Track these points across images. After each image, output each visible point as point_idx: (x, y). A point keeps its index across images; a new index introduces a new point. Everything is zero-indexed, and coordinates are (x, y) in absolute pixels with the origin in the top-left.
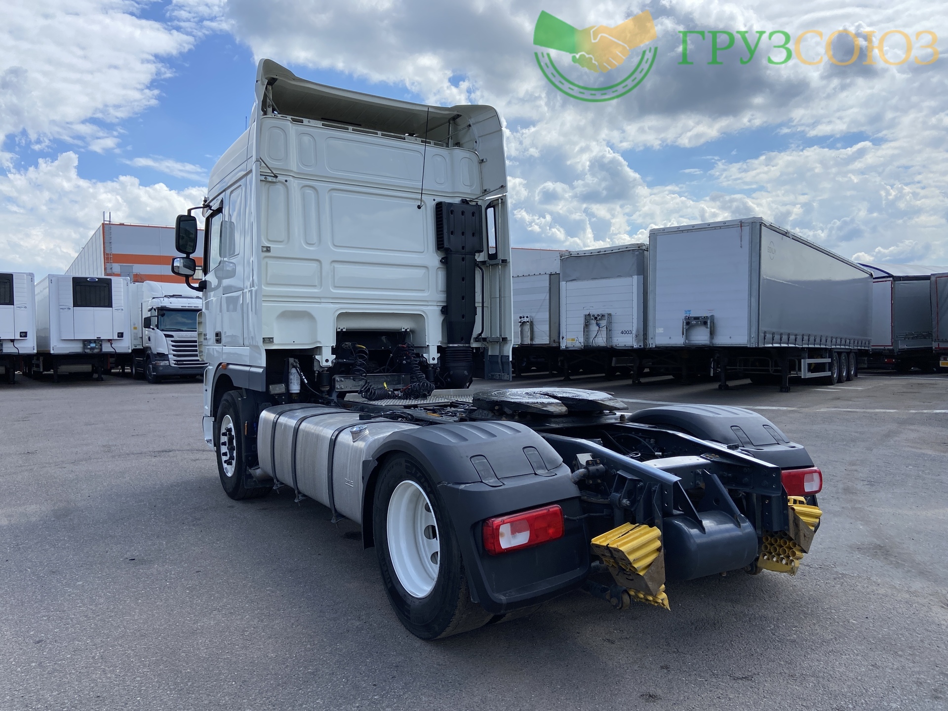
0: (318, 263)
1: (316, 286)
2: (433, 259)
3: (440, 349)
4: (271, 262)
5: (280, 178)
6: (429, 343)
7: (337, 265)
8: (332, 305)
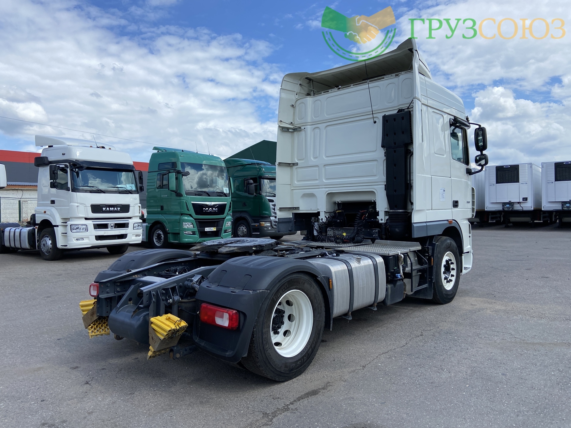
0: (317, 167)
1: (317, 180)
2: (380, 154)
3: (386, 213)
4: (299, 170)
5: (303, 128)
6: (378, 209)
7: (327, 167)
8: (324, 189)
